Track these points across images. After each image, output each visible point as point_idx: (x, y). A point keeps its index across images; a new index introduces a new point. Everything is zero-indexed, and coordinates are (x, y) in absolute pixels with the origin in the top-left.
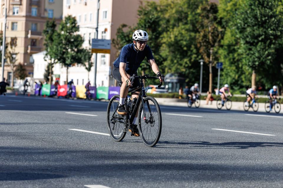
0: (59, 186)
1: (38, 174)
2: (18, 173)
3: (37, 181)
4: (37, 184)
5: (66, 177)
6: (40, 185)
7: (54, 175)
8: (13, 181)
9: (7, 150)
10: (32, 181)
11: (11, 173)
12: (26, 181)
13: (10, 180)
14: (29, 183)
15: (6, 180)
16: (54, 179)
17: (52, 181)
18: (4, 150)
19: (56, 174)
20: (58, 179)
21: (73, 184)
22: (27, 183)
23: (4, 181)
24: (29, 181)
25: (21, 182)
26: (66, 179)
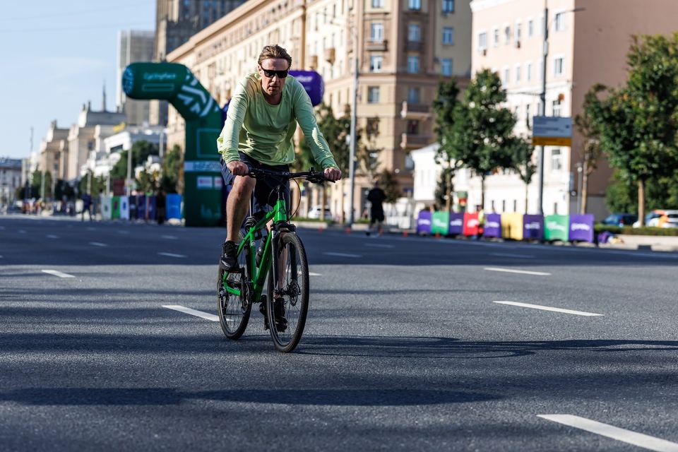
0: (485, 417)
1: (441, 393)
2: (400, 390)
3: (439, 407)
4: (442, 413)
5: (498, 398)
6: (447, 414)
7: (475, 393)
8: (391, 407)
10: (431, 408)
11: (386, 390)
12: (418, 406)
13: (386, 405)
14: (425, 411)
15: (378, 403)
16: (476, 403)
17: (471, 406)
19: (478, 391)
20: (482, 404)
21: (514, 413)
22: (420, 410)
23: (375, 407)
24: (425, 407)
25: (408, 408)
26: (500, 404)
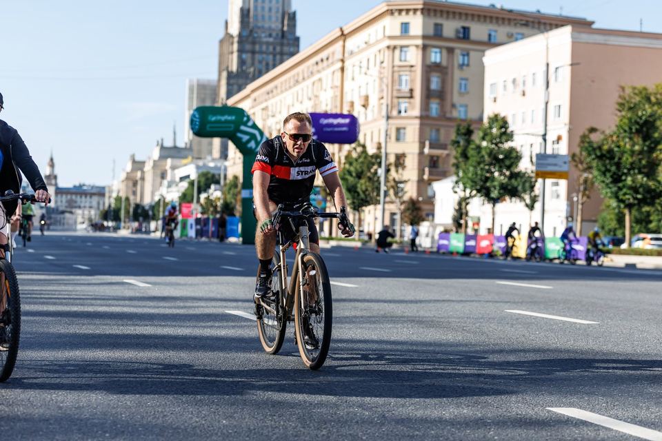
0: (502, 409)
1: (464, 388)
2: (429, 386)
3: (463, 400)
4: (465, 405)
5: (512, 393)
6: (469, 406)
7: (492, 389)
8: (422, 399)
9: (405, 347)
10: (455, 400)
12: (445, 399)
13: (417, 398)
14: (450, 403)
15: (410, 396)
16: (493, 397)
17: (490, 399)
18: (399, 347)
19: (495, 387)
20: (499, 397)
21: (527, 406)
22: (446, 402)
23: (408, 399)
24: (450, 400)
25: (436, 400)
26: (514, 398)
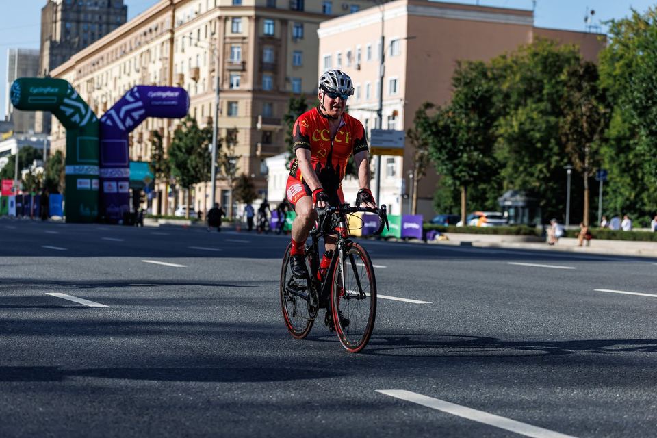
0: (330, 392)
1: (292, 371)
2: (257, 369)
3: (290, 383)
4: (293, 388)
5: (342, 375)
6: (297, 389)
7: (321, 371)
8: (249, 383)
9: (233, 329)
10: (283, 384)
11: (244, 368)
12: (272, 382)
13: (244, 381)
14: (278, 386)
15: (236, 380)
16: (322, 379)
17: (318, 382)
18: (227, 329)
19: (324, 370)
20: (327, 380)
21: (356, 389)
22: (274, 385)
23: (234, 383)
24: (277, 383)
25: (263, 384)
26: (343, 381)
